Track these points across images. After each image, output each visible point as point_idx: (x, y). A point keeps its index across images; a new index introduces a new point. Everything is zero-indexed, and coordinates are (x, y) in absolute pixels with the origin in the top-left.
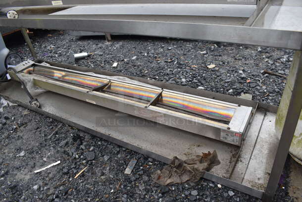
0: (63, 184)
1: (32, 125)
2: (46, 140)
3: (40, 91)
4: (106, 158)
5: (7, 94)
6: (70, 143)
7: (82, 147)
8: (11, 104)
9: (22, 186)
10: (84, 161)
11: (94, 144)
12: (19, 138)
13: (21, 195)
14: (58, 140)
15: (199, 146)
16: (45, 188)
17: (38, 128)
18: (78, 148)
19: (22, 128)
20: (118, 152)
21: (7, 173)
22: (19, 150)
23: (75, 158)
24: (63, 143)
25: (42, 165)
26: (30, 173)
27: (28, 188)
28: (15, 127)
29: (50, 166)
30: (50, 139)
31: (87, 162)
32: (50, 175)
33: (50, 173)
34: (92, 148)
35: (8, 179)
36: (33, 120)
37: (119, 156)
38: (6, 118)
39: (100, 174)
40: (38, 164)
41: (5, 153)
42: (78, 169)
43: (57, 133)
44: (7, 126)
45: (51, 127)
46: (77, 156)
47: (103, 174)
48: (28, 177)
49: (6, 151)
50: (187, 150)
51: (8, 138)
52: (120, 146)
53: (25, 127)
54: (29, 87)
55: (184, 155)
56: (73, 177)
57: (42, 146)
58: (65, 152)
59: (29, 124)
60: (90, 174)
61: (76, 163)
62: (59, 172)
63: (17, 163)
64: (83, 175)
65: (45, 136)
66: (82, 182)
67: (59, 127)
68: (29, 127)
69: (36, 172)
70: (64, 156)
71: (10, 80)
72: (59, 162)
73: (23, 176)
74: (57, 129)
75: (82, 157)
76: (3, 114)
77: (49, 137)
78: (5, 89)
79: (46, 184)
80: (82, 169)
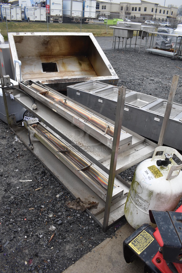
0: (29, 191)
1: (26, 158)
2: (29, 168)
3: (36, 139)
4: (52, 187)
5: (18, 134)
6: (40, 174)
7: (44, 178)
8: (19, 141)
9: (12, 185)
10: (42, 185)
11: (50, 178)
12: (18, 162)
13: (11, 188)
14: (35, 170)
15: (93, 198)
16: (22, 189)
17: (28, 160)
18: (42, 178)
19: (21, 157)
20: (58, 186)
21: (8, 177)
22: (16, 168)
23: (39, 182)
24: (37, 172)
25: (24, 179)
26: (17, 181)
27: (15, 187)
28: (18, 155)
29: (27, 181)
30: (32, 168)
31: (43, 186)
32: (26, 185)
33: (26, 184)
34: (48, 180)
35: (7, 179)
36: (27, 155)
37: (58, 188)
38: (15, 149)
39: (46, 193)
40: (22, 178)
41: (9, 167)
42: (38, 187)
43: (36, 166)
44: (14, 153)
45: (34, 162)
46: (40, 181)
47: (47, 193)
48: (16, 182)
49: (10, 166)
50: (87, 198)
51: (13, 160)
52: (60, 184)
53: (22, 157)
54: (31, 135)
55: (84, 199)
56: (35, 189)
57: (27, 170)
58: (36, 177)
59: (25, 156)
60: (42, 191)
61: (38, 184)
62: (30, 185)
63: (13, 174)
64: (39, 190)
65: (30, 166)
66: (37, 193)
67: (38, 164)
68: (24, 158)
69: (20, 181)
70: (34, 178)
71: (23, 126)
72: (31, 181)
73: (14, 181)
74: (36, 164)
75: (42, 182)
76: (14, 146)
77: (32, 167)
78: (19, 131)
79: (22, 188)
80: (39, 188)
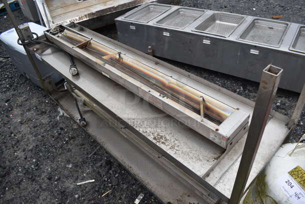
0: (94, 199)
1: (79, 141)
2: (87, 158)
3: (87, 109)
4: (125, 186)
5: (62, 103)
6: (103, 165)
7: (111, 172)
8: (65, 115)
9: (68, 192)
10: (110, 185)
11: (119, 171)
12: (69, 150)
13: (67, 199)
14: (95, 160)
15: (189, 196)
16: (83, 198)
17: (83, 145)
18: (108, 172)
19: (71, 141)
20: (133, 185)
21: (59, 179)
22: (69, 162)
23: (105, 180)
24: (99, 164)
25: (83, 179)
26: (74, 183)
27: (72, 196)
28: (67, 139)
29: (87, 182)
30: (90, 157)
31: (112, 186)
32: (87, 189)
33: (86, 187)
34: (117, 175)
35: (60, 184)
36: (80, 136)
37: (134, 187)
38: (62, 129)
39: (118, 198)
40: (80, 178)
41: (58, 161)
42: (105, 190)
43: (95, 154)
44: (61, 136)
45: (92, 147)
46: (106, 179)
47: (120, 199)
48: (72, 186)
49: (59, 160)
50: (179, 197)
51: (61, 148)
52: (135, 180)
53: (74, 141)
54: (80, 104)
55: (176, 201)
56: (101, 195)
57: (84, 162)
58: (99, 172)
59: (77, 138)
60: (112, 196)
61: (104, 185)
62: (92, 188)
63: (66, 173)
64: (107, 196)
65: (87, 154)
66: (106, 201)
67: (97, 148)
68: (76, 142)
69: (78, 184)
70: (97, 175)
71: (67, 90)
72: (94, 180)
73: (69, 185)
74: (95, 151)
75: (109, 180)
76: (60, 123)
77: (90, 156)
78: (62, 97)
79: (83, 196)
80: (108, 191)
